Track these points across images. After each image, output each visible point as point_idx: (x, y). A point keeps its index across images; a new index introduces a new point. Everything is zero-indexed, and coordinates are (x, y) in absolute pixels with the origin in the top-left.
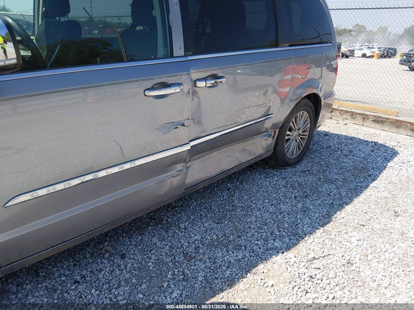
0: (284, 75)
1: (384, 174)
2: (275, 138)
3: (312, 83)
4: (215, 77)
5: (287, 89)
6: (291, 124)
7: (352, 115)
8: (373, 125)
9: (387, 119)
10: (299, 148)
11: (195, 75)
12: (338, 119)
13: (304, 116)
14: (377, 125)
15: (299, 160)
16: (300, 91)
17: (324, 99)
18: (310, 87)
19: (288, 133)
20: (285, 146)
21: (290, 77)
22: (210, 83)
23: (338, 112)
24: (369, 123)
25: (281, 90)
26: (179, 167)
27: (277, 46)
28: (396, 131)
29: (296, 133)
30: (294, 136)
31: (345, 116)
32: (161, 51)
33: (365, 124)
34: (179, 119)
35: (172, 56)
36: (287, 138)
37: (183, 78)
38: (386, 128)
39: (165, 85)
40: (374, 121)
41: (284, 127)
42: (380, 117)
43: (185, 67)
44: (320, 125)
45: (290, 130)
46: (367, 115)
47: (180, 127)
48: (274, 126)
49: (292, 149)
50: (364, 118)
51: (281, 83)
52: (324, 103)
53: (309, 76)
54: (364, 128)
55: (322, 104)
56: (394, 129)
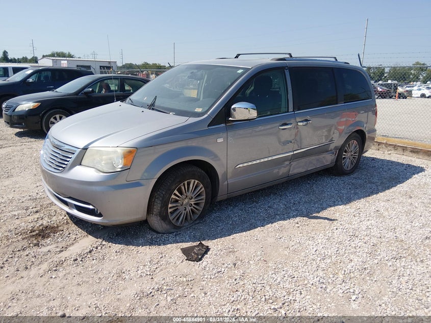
0: (341, 118)
1: (409, 181)
2: (336, 155)
3: (358, 123)
4: (306, 120)
5: (343, 127)
6: (346, 148)
7: (394, 147)
8: (411, 154)
9: (421, 150)
10: (352, 164)
11: (298, 119)
12: (384, 150)
13: (354, 143)
14: (414, 154)
15: (352, 171)
16: (350, 128)
17: (368, 133)
18: (358, 126)
19: (344, 153)
20: (343, 162)
21: (345, 119)
22: (304, 123)
23: (384, 145)
24: (407, 153)
25: (340, 127)
26: (287, 163)
27: (337, 104)
28: (428, 159)
29: (349, 154)
30: (348, 156)
31: (389, 148)
32: (283, 109)
33: (405, 154)
34: (290, 139)
35: (288, 112)
36: (344, 156)
37: (292, 121)
38: (420, 157)
39: (286, 124)
40: (411, 151)
41: (341, 150)
42: (416, 149)
43: (294, 116)
44: (367, 151)
45: (346, 152)
46: (406, 147)
47: (290, 143)
48: (336, 148)
49: (347, 164)
50: (403, 150)
51: (339, 124)
52: (368, 137)
53: (357, 119)
54: (404, 157)
55: (367, 137)
56: (426, 157)
